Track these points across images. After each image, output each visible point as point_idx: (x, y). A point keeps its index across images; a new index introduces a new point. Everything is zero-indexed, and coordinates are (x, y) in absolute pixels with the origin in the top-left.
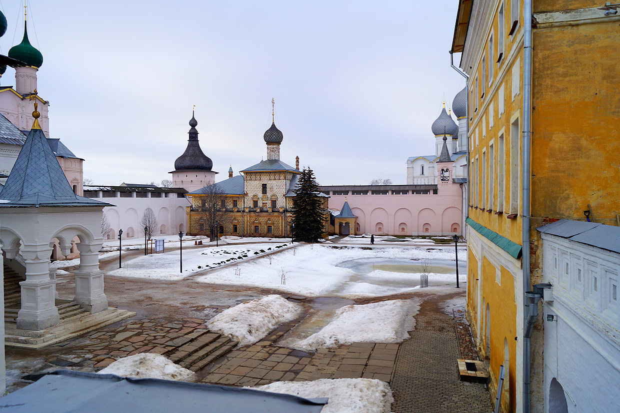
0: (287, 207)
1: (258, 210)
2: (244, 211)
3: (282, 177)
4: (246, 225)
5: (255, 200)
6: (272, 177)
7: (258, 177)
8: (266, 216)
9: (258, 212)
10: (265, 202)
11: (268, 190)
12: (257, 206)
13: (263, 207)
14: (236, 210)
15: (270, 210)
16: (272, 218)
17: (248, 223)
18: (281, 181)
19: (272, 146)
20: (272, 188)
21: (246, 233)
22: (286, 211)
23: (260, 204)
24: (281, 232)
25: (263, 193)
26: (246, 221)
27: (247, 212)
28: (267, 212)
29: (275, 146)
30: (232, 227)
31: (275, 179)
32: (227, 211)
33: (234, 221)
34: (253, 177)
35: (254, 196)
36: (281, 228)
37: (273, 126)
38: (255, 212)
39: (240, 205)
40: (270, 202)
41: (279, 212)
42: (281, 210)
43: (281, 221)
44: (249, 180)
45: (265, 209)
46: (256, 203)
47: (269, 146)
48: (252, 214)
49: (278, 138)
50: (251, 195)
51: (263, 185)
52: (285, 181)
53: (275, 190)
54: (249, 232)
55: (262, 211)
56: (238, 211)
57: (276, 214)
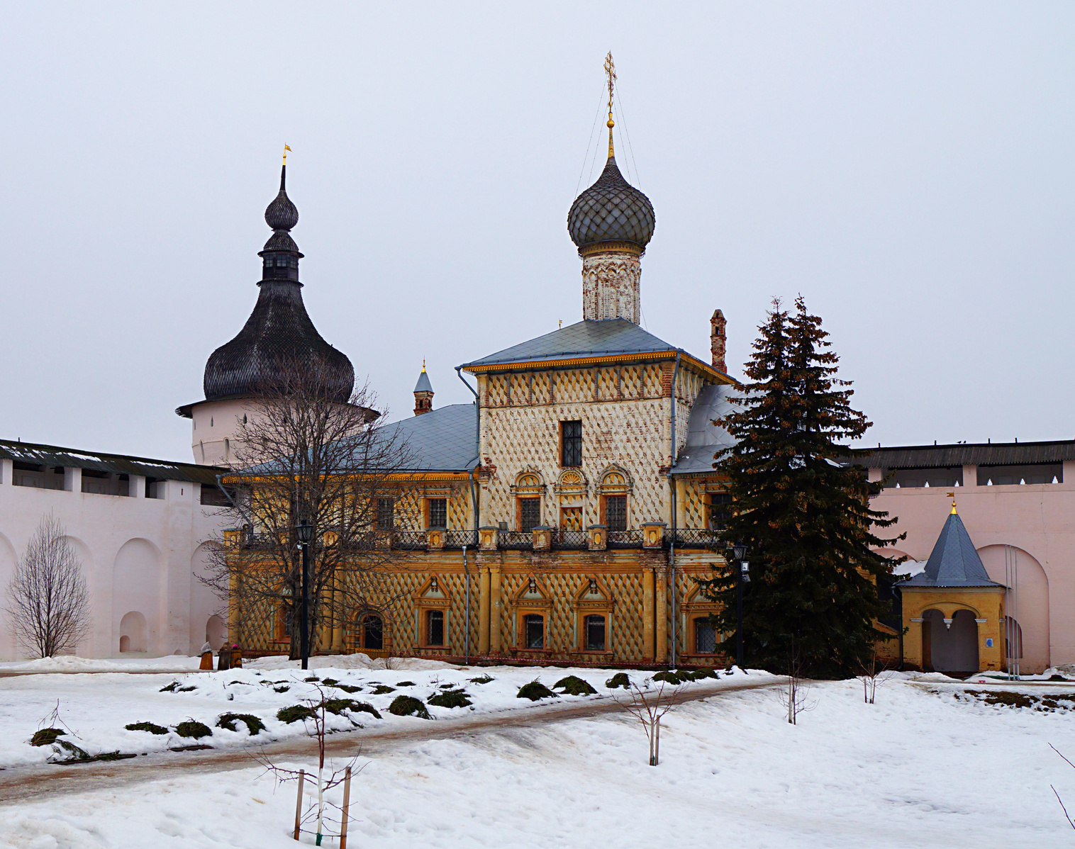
0: (680, 525)
1: (542, 542)
2: (474, 548)
3: (655, 385)
4: (482, 612)
5: (527, 494)
6: (608, 388)
7: (542, 392)
8: (579, 570)
9: (539, 552)
10: (576, 503)
11: (587, 447)
12: (536, 523)
13: (563, 526)
14: (439, 541)
15: (597, 540)
16: (606, 580)
17: (495, 604)
18: (648, 403)
19: (605, 259)
20: (604, 440)
21: (482, 646)
22: (671, 544)
23: (550, 514)
24: (648, 644)
25: (564, 464)
26: (484, 594)
27: (487, 551)
28: (584, 547)
29: (617, 260)
30: (419, 621)
31: (621, 398)
32: (398, 547)
33: (430, 593)
34: (520, 391)
35: (522, 475)
36: (648, 625)
37: (611, 173)
38: (527, 549)
39: (460, 520)
40: (596, 503)
41: (639, 546)
42: (651, 539)
43: (648, 592)
44: (503, 406)
45: (572, 538)
46: (529, 509)
47: (593, 261)
48: (514, 559)
49: (634, 221)
50: (507, 473)
51: (564, 424)
52: (666, 402)
53: (622, 450)
54: (495, 645)
55: (557, 545)
56: (447, 549)
57: (623, 558)
